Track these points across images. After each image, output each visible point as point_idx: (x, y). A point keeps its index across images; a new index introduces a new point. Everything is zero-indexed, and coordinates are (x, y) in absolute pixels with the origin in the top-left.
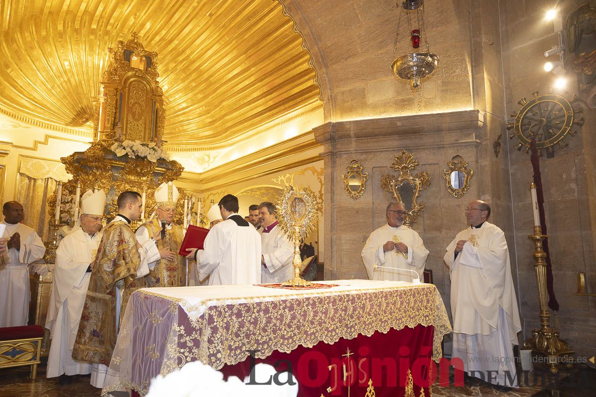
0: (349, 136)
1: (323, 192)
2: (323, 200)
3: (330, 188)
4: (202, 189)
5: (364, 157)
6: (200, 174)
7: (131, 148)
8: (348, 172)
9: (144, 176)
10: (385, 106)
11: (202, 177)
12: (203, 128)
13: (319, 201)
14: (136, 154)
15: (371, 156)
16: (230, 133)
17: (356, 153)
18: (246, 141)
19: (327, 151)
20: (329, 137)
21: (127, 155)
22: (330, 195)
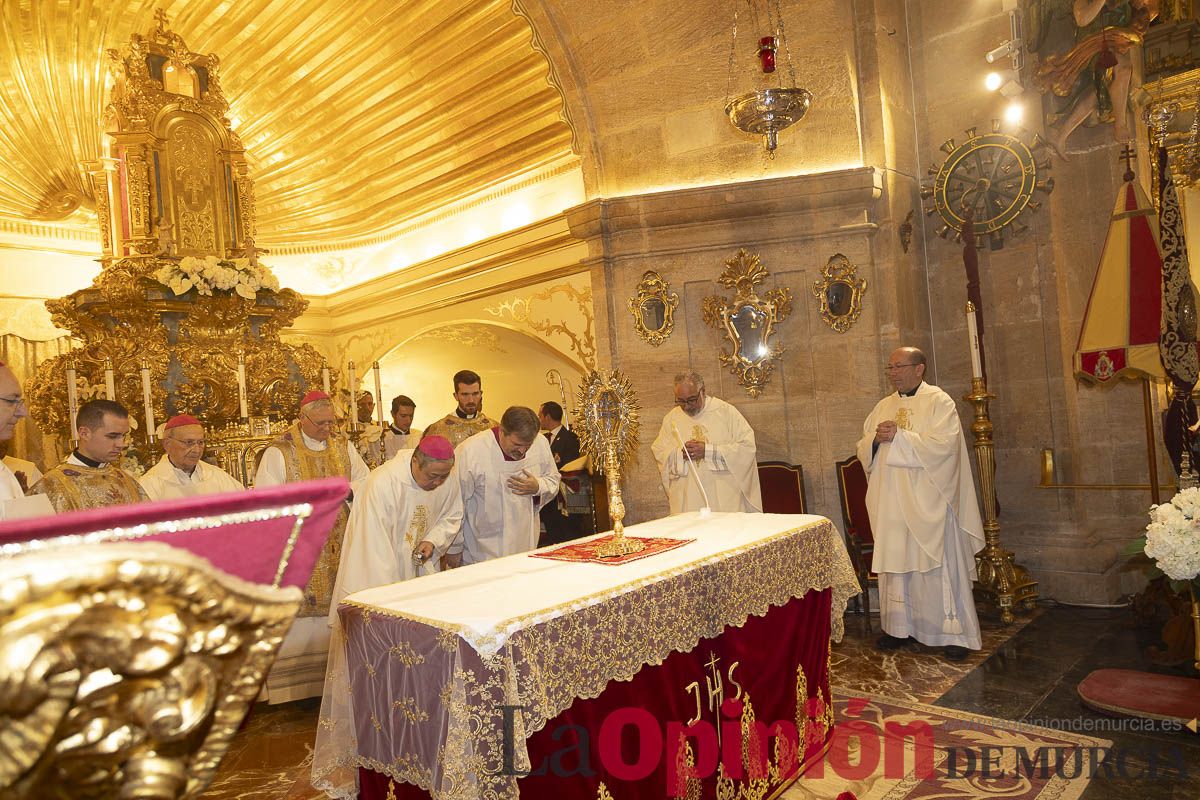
0: (636, 225)
1: (593, 333)
2: (594, 350)
3: (606, 326)
4: (334, 327)
5: (668, 261)
6: (327, 297)
7: (200, 274)
8: (640, 295)
9: (229, 325)
10: (702, 162)
11: (332, 303)
12: (325, 204)
13: (586, 351)
14: (213, 286)
15: (681, 261)
16: (385, 214)
17: (651, 257)
18: (420, 230)
19: (595, 255)
20: (598, 227)
21: (194, 289)
22: (608, 339)
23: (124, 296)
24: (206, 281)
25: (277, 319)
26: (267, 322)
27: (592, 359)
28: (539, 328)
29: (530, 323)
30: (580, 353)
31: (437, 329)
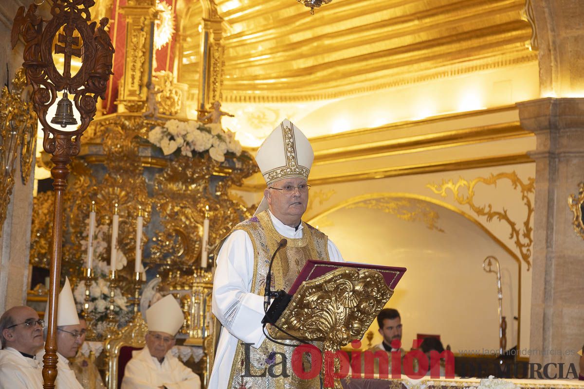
1: (532, 225)
2: (531, 240)
3: (544, 219)
7: (184, 136)
13: (524, 241)
14: (192, 149)
20: (547, 122)
21: (179, 150)
22: (545, 232)
23: (122, 151)
24: (188, 144)
25: (232, 179)
26: (224, 181)
27: (528, 250)
28: (480, 212)
29: (472, 206)
30: (518, 243)
31: (373, 199)
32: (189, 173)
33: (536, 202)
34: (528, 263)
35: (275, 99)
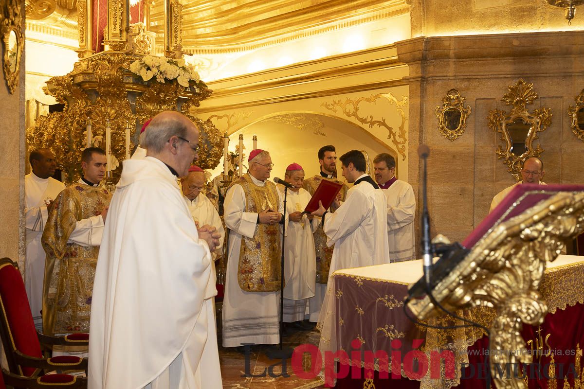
0: (447, 56)
1: (406, 128)
2: (405, 140)
3: (417, 124)
5: (466, 84)
7: (158, 68)
8: (444, 105)
9: (166, 103)
14: (165, 76)
15: (475, 83)
17: (454, 79)
19: (414, 75)
20: (420, 56)
21: (154, 78)
22: (418, 133)
23: (110, 79)
24: (161, 73)
25: (193, 101)
26: (185, 102)
27: (403, 146)
28: (363, 121)
29: (357, 117)
30: (395, 142)
31: (280, 116)
32: (162, 95)
33: (410, 112)
34: (404, 156)
35: (210, 51)
